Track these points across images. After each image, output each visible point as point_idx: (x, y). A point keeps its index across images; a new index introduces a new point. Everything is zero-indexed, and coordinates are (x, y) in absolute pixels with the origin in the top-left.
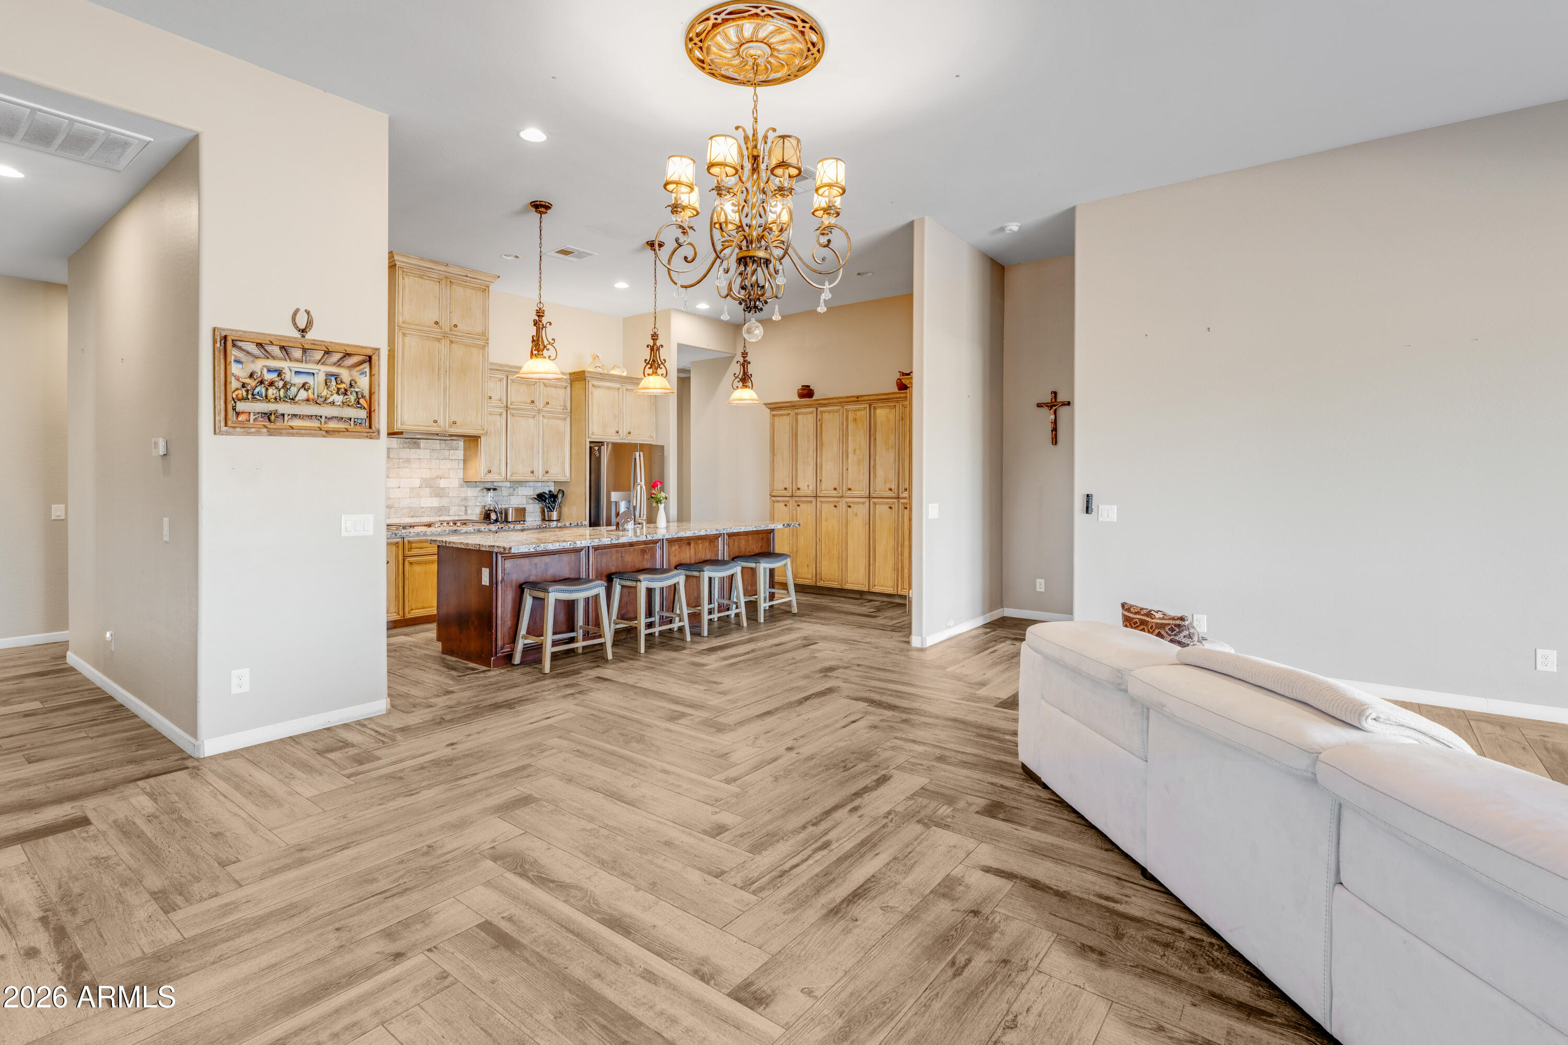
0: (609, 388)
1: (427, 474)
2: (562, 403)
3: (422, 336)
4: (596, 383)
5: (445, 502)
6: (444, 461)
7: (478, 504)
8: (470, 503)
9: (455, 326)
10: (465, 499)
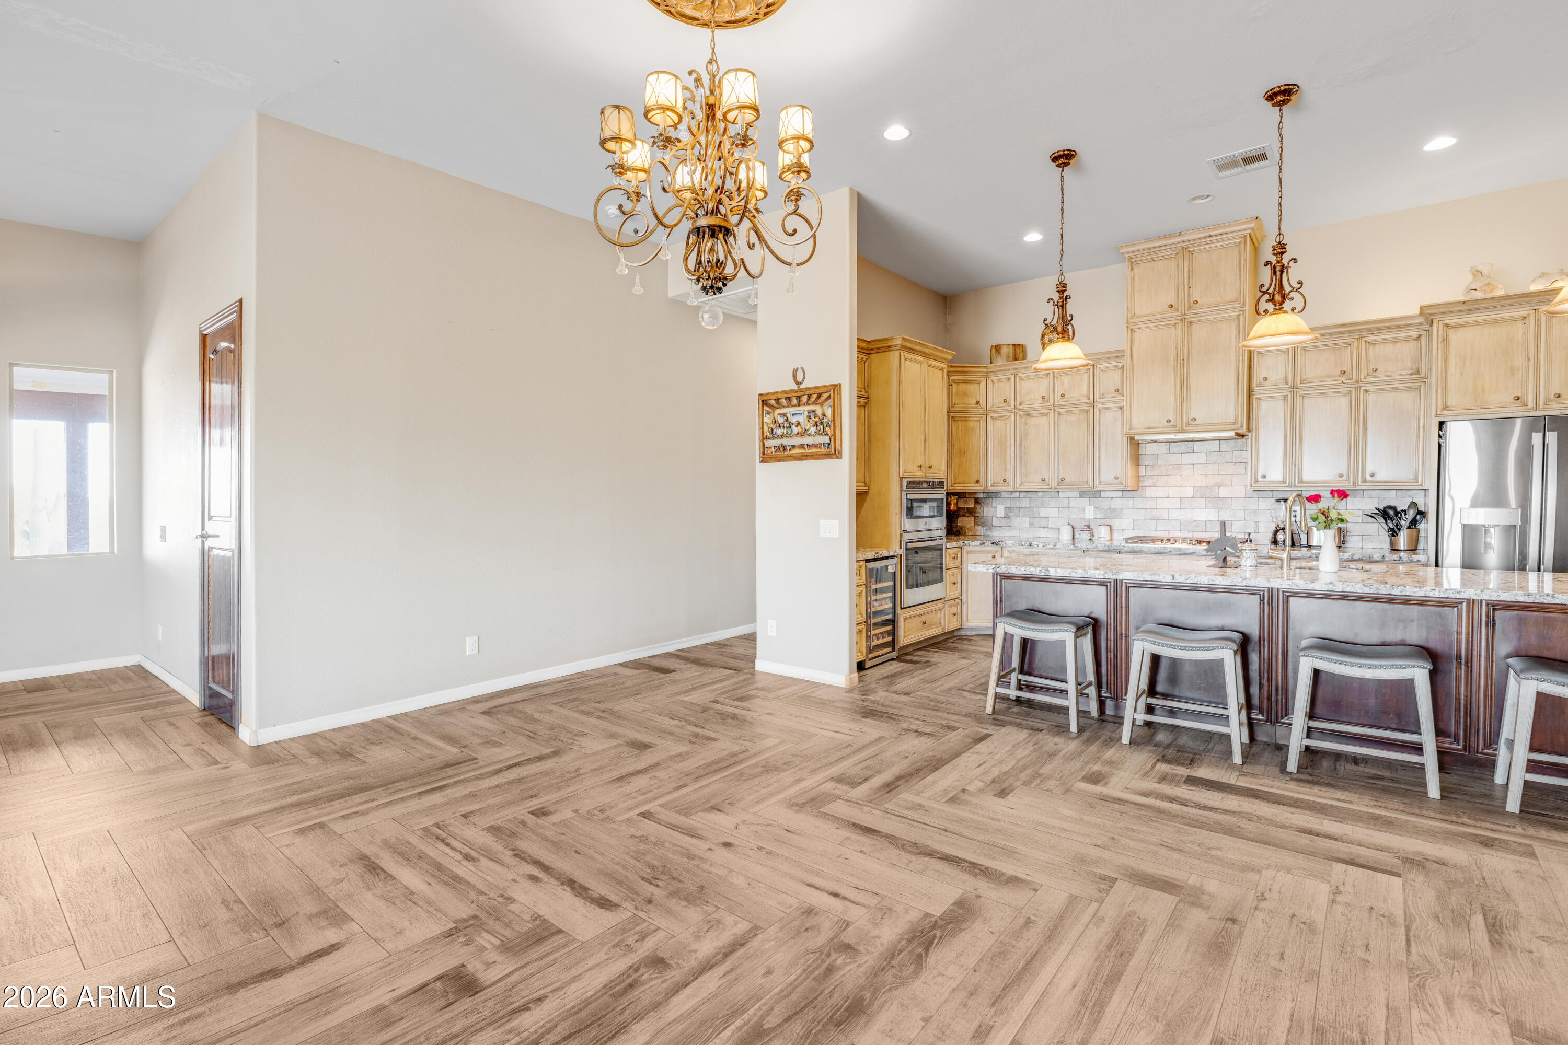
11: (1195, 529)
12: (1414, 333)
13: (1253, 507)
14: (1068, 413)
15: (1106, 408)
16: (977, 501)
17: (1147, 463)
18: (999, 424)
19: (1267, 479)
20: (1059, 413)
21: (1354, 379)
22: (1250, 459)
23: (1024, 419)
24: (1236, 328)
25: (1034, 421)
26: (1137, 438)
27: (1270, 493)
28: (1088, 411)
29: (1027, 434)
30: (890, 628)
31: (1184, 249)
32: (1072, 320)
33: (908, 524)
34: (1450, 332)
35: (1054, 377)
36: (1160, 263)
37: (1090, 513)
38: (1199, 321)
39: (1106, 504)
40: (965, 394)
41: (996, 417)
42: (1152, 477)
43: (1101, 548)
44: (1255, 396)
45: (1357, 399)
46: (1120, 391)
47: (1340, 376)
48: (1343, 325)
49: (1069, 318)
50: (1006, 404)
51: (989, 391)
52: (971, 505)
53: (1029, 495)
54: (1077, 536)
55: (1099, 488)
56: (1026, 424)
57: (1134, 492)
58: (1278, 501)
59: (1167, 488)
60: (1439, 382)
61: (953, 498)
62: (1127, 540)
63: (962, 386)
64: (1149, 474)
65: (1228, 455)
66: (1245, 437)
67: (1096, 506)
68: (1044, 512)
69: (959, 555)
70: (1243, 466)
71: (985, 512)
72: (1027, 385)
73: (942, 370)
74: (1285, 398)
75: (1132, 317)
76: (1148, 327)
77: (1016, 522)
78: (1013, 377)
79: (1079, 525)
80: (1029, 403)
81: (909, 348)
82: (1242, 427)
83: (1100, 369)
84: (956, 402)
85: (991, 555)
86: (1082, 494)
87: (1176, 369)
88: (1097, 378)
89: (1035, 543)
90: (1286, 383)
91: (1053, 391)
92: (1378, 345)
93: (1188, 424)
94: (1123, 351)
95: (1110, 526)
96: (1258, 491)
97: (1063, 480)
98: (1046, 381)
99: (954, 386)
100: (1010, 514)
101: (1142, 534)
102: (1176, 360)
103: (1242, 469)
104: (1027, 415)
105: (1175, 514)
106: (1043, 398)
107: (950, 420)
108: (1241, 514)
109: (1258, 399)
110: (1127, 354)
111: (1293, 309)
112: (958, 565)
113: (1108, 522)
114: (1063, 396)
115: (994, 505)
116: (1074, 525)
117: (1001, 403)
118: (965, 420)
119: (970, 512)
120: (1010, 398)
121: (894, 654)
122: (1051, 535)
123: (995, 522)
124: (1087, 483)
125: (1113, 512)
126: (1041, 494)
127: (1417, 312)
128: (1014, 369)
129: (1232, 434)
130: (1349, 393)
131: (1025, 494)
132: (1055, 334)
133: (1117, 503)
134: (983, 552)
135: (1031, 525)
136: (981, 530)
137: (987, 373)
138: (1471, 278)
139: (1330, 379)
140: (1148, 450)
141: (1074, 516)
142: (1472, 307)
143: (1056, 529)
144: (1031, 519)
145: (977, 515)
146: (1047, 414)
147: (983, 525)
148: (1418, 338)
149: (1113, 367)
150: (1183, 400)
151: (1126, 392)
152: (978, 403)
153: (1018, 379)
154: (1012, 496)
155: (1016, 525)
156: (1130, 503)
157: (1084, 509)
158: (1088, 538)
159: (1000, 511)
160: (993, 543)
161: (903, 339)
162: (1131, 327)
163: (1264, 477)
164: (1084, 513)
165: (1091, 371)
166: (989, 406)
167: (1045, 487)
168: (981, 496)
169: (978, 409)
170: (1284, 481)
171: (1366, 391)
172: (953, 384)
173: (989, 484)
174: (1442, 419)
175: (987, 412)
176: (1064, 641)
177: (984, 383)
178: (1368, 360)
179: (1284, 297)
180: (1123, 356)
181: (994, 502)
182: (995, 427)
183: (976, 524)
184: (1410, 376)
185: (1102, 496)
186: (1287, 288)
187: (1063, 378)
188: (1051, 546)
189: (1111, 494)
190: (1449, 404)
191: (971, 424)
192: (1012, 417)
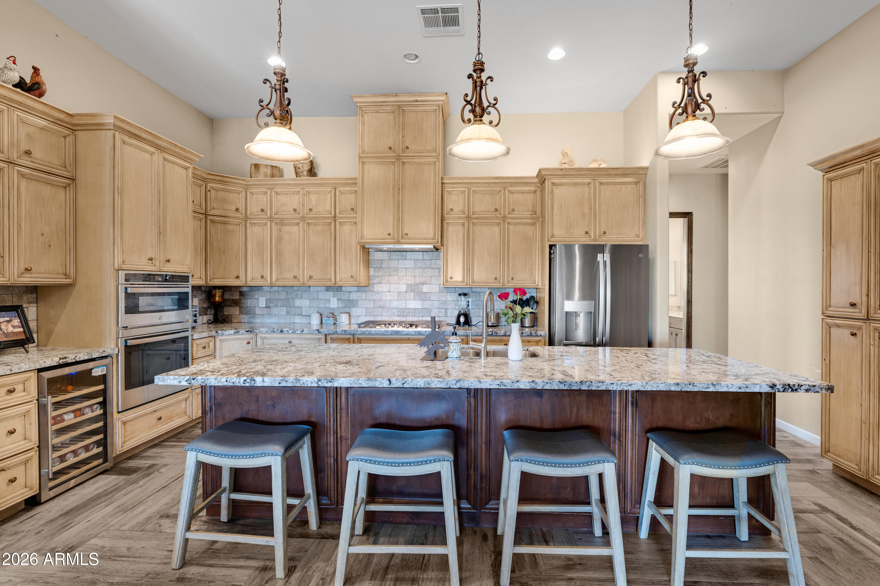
0: (576, 184)
1: (411, 281)
2: (530, 208)
3: (377, 162)
4: (556, 181)
5: (427, 304)
6: (427, 270)
7: (457, 307)
8: (450, 307)
9: (407, 148)
10: (445, 302)
11: (408, 314)
12: (533, 188)
13: (443, 299)
14: (315, 224)
15: (345, 222)
16: (242, 294)
17: (375, 266)
18: (257, 229)
19: (454, 280)
20: (308, 224)
21: (502, 215)
22: (442, 267)
23: (278, 227)
24: (434, 170)
25: (287, 229)
26: (366, 246)
27: (454, 289)
28: (330, 223)
29: (282, 239)
30: (101, 436)
31: (399, 107)
32: (289, 104)
33: (127, 319)
34: (554, 187)
35: (304, 194)
36: (382, 114)
37: (334, 303)
38: (409, 162)
39: (346, 296)
40: (224, 201)
41: (254, 223)
42: (378, 277)
43: (340, 333)
44: (446, 221)
45: (504, 229)
46: (355, 210)
47: (494, 212)
48: (496, 178)
49: (287, 102)
50: (264, 213)
51: (248, 200)
52: (237, 297)
53: (286, 288)
54: (324, 321)
55: (340, 284)
56: (281, 230)
57: (366, 287)
58: (460, 295)
59: (389, 285)
60: (549, 219)
61: (217, 291)
62: (359, 325)
63: (221, 194)
64: (377, 274)
65: (428, 263)
66: (439, 251)
67: (339, 298)
68: (298, 303)
69: (212, 344)
70: (437, 270)
71: (249, 303)
72: (282, 199)
73: (187, 168)
74: (463, 224)
75: (363, 153)
76: (374, 162)
77: (275, 310)
78: (269, 191)
79: (325, 313)
80: (283, 213)
81: (129, 132)
82: (438, 242)
83: (339, 191)
84: (215, 207)
85: (246, 342)
86: (328, 288)
87: (394, 196)
88: (337, 198)
89: (286, 330)
90: (464, 214)
91: (303, 206)
92: (514, 194)
93: (402, 238)
94: (356, 179)
95: (349, 314)
96: (448, 289)
97: (311, 277)
98: (297, 197)
99: (213, 192)
100: (271, 305)
101: (371, 319)
102: (394, 189)
103: (436, 272)
104: (282, 223)
105: (395, 304)
106: (295, 210)
107: (208, 222)
108: (436, 304)
109: (447, 223)
110: (359, 181)
111: (491, 123)
112: (210, 353)
113: (347, 310)
114: (311, 210)
115: (256, 297)
116: (322, 313)
117: (258, 212)
118: (225, 223)
119: (236, 303)
120: (267, 208)
121: (107, 465)
122: (304, 320)
123: (258, 311)
124: (330, 280)
125: (352, 303)
126: (296, 288)
127: (535, 174)
128: (270, 185)
129: (431, 246)
130: (499, 224)
131: (283, 288)
132: (272, 118)
133: (354, 296)
134: (237, 339)
135: (288, 313)
136: (244, 318)
137: (247, 185)
138: (561, 157)
139: (488, 213)
140: (376, 256)
141: (322, 306)
142: (565, 173)
143: (308, 316)
144: (288, 308)
145: (242, 305)
146: (298, 224)
147: (247, 313)
148: (535, 192)
149: (350, 191)
150: (399, 220)
151: (359, 211)
152: (237, 210)
153: (273, 194)
154: (272, 290)
155: (276, 313)
156: (364, 296)
157: (329, 300)
158: (332, 323)
159: (262, 302)
160: (248, 331)
161: (116, 117)
162: (362, 160)
163: (451, 278)
164: (330, 304)
165: (333, 192)
166: (248, 213)
167: (296, 283)
168: (245, 289)
169: (238, 215)
170: (463, 282)
171: (509, 223)
172: (212, 190)
173: (249, 280)
174: (551, 243)
175: (246, 218)
176: (270, 467)
177: (243, 194)
178: (509, 203)
179: (483, 110)
180: (356, 183)
181: (257, 295)
182: (255, 231)
183: (241, 313)
184: (531, 216)
185: (343, 290)
186: (485, 104)
187: (311, 195)
188: (299, 332)
189: (350, 289)
190: (554, 234)
191: (231, 227)
192: (269, 224)
